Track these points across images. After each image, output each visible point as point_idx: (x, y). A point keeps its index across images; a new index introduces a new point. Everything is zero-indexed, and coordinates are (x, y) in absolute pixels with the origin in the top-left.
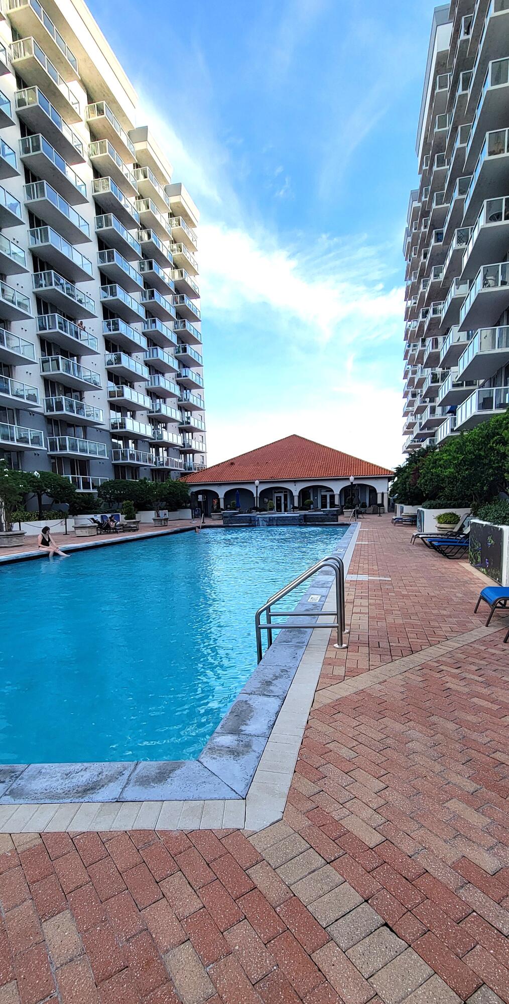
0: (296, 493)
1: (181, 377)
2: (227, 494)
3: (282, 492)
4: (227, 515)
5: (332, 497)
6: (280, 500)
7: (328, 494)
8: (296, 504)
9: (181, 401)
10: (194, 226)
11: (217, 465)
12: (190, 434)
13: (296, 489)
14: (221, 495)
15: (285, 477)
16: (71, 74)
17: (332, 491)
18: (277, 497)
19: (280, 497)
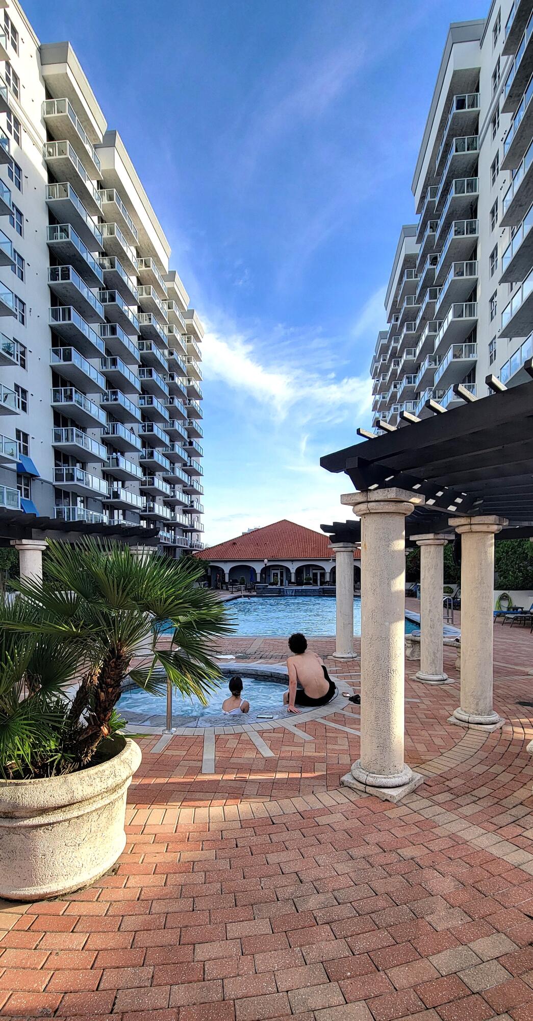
0: (293, 571)
1: (187, 466)
2: (232, 570)
3: (278, 569)
4: (261, 587)
5: (323, 575)
6: (277, 576)
7: (319, 572)
8: (293, 580)
9: (186, 487)
10: (200, 341)
11: (220, 544)
12: (190, 515)
13: (293, 567)
14: (227, 571)
15: (284, 557)
16: (130, 240)
17: (324, 569)
18: (274, 574)
19: (277, 574)
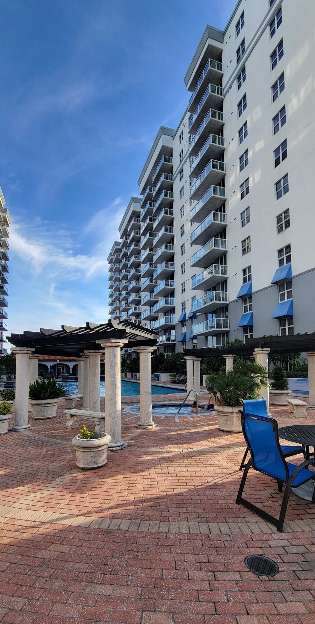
10: (9, 226)
